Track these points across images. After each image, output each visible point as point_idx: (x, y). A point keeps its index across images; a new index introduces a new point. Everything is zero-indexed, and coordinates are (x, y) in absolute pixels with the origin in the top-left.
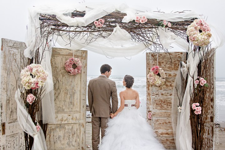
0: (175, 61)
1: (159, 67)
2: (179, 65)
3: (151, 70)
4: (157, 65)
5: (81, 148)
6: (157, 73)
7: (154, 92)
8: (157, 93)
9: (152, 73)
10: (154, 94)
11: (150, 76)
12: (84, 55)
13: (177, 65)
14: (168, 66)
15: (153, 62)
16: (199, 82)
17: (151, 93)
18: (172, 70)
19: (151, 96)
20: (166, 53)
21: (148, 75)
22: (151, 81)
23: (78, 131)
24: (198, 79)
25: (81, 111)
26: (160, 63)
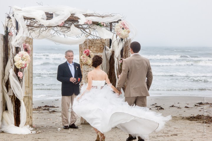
0: (100, 46)
1: (89, 50)
2: (103, 48)
3: (83, 53)
4: (87, 49)
5: (30, 117)
6: (88, 55)
7: (86, 70)
8: (88, 70)
9: (85, 55)
10: (85, 71)
11: (84, 57)
12: (31, 41)
13: (102, 49)
14: (95, 49)
15: (85, 46)
16: (122, 61)
17: (83, 71)
18: (99, 52)
19: (83, 73)
20: (94, 40)
21: (82, 57)
22: (84, 61)
23: (28, 103)
24: (122, 60)
25: (30, 87)
26: (89, 47)
